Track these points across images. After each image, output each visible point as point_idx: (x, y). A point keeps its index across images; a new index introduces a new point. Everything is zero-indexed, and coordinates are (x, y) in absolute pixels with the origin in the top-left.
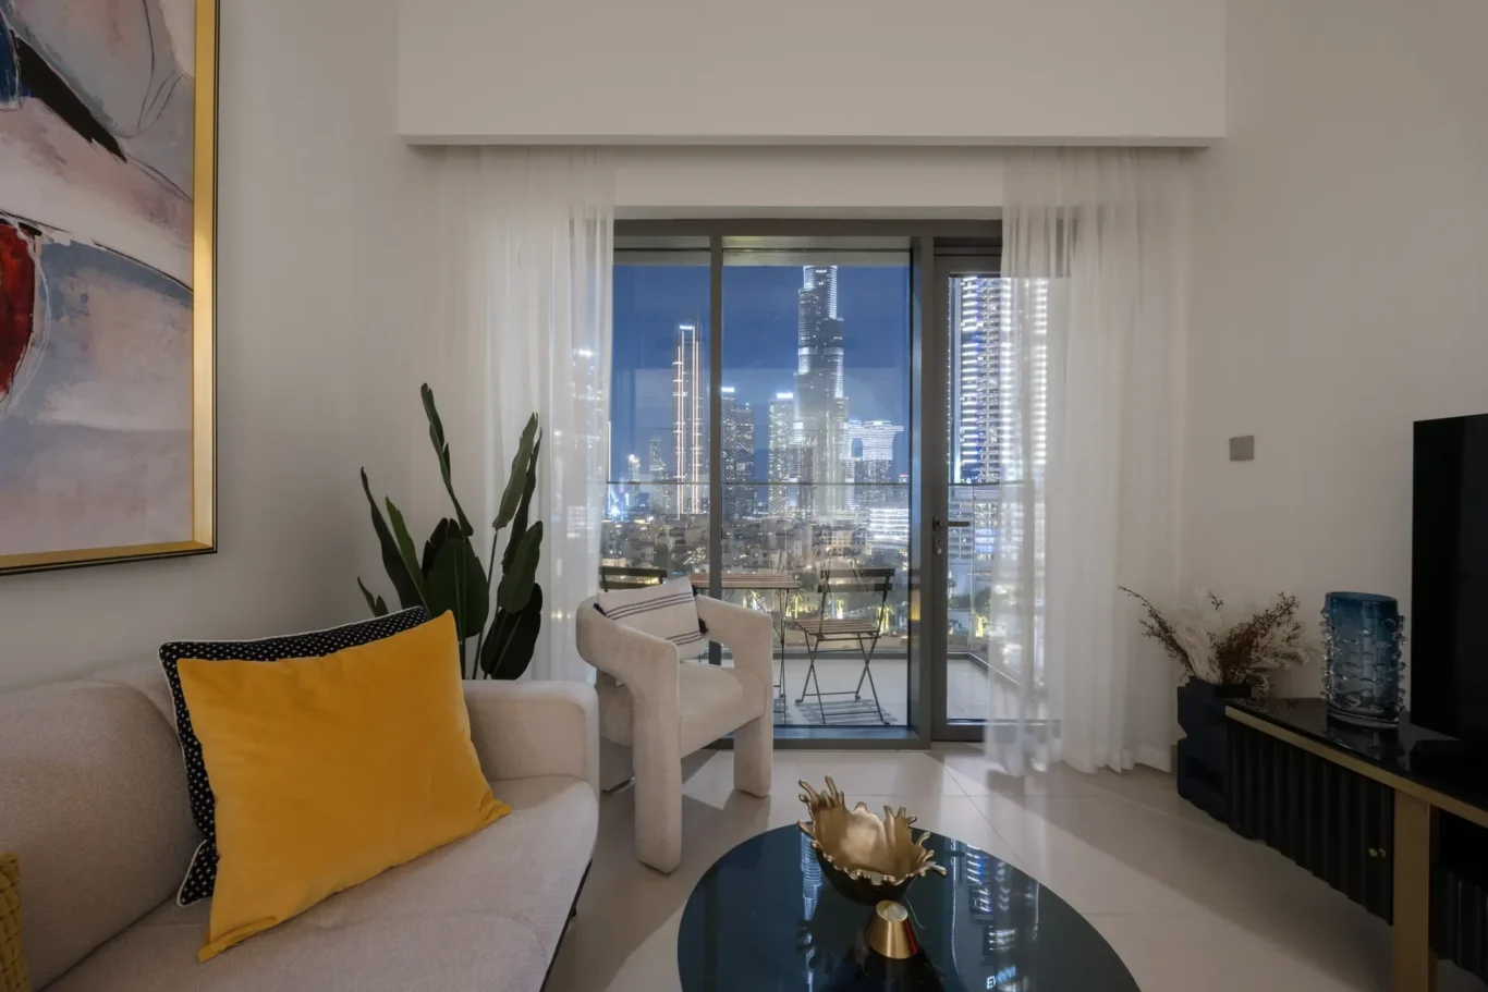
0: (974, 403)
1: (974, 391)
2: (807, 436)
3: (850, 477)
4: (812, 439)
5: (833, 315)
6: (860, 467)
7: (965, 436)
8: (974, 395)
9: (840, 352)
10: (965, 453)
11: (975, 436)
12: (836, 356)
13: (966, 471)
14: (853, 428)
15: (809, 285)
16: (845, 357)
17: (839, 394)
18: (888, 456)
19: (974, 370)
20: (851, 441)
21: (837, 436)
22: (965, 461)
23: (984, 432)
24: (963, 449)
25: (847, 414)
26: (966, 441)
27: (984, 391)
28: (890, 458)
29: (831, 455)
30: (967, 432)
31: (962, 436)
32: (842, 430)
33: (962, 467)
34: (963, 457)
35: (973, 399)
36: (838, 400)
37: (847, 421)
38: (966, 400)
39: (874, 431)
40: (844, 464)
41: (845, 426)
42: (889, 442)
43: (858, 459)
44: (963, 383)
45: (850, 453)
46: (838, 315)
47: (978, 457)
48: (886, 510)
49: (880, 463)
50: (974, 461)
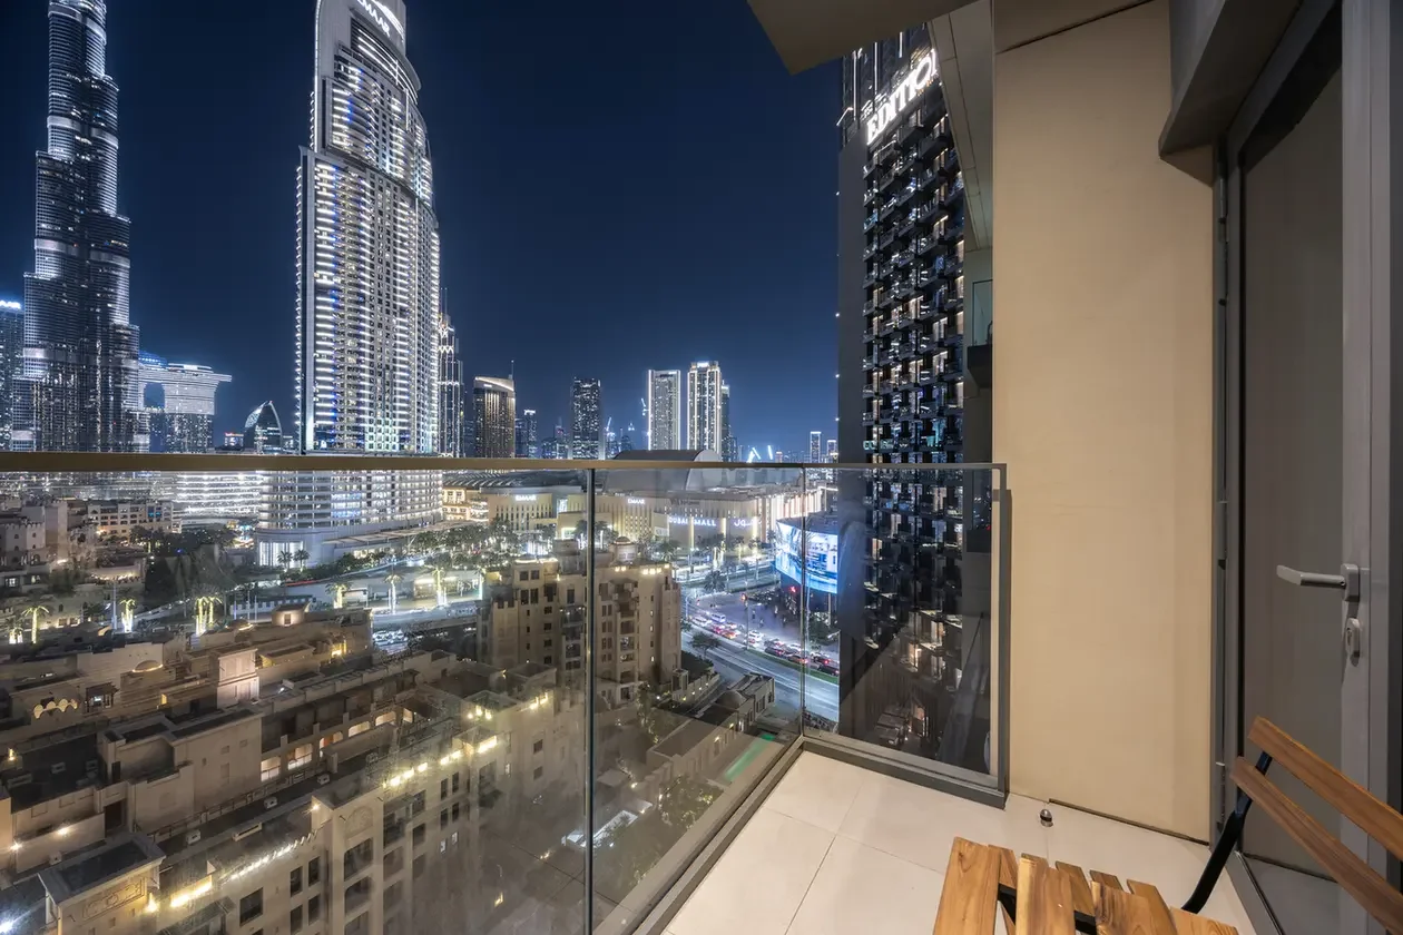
0: (331, 362)
1: (330, 349)
2: (54, 373)
3: (141, 432)
4: (66, 377)
5: (110, 207)
6: (160, 422)
7: (320, 396)
8: (330, 353)
9: (124, 264)
10: (318, 413)
11: (331, 397)
12: (117, 267)
13: (321, 434)
14: (147, 370)
15: (59, 151)
16: (132, 272)
17: (121, 318)
18: (207, 409)
19: (330, 327)
20: (142, 387)
21: (115, 376)
22: (318, 422)
23: (342, 393)
24: (316, 409)
25: (135, 348)
26: (321, 400)
27: (342, 351)
28: (211, 412)
29: (106, 402)
30: (322, 391)
31: (315, 394)
32: (126, 369)
33: (315, 429)
34: (316, 418)
35: (329, 357)
36: (120, 327)
37: (135, 358)
38: (320, 356)
39: (185, 377)
40: (130, 415)
41: (133, 364)
42: (211, 393)
43: (155, 410)
44: (317, 338)
45: (141, 400)
46: (119, 212)
47: (334, 419)
48: (205, 477)
49: (193, 419)
50: (330, 423)
